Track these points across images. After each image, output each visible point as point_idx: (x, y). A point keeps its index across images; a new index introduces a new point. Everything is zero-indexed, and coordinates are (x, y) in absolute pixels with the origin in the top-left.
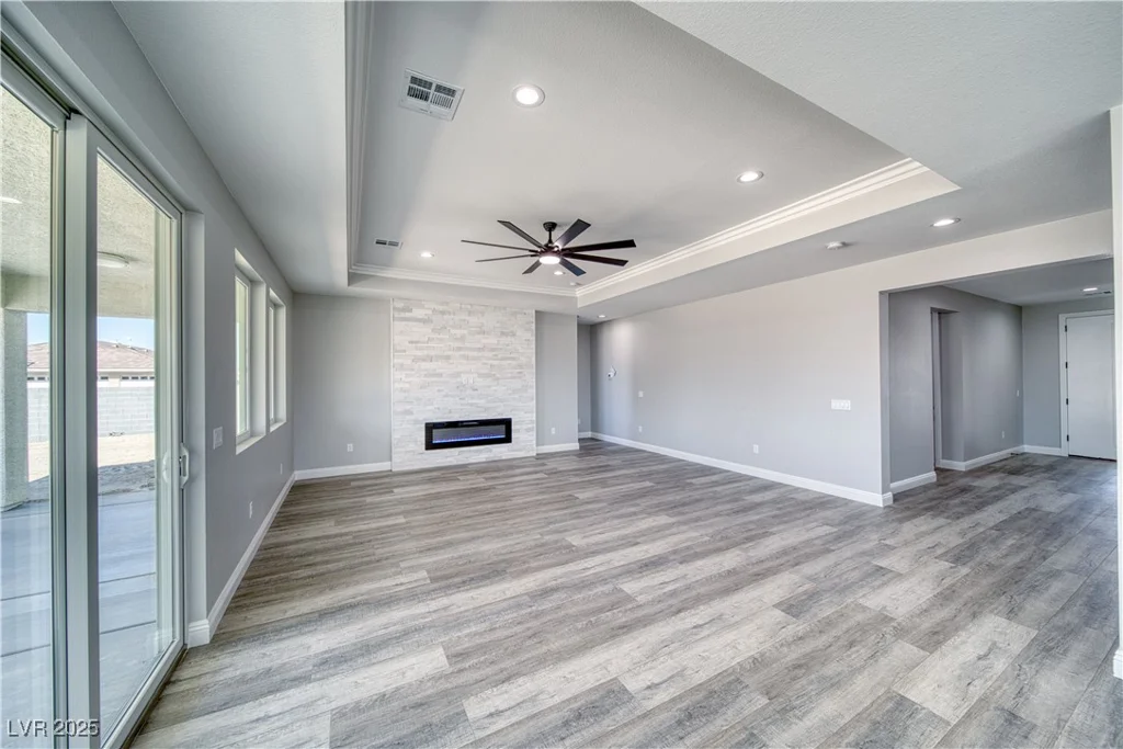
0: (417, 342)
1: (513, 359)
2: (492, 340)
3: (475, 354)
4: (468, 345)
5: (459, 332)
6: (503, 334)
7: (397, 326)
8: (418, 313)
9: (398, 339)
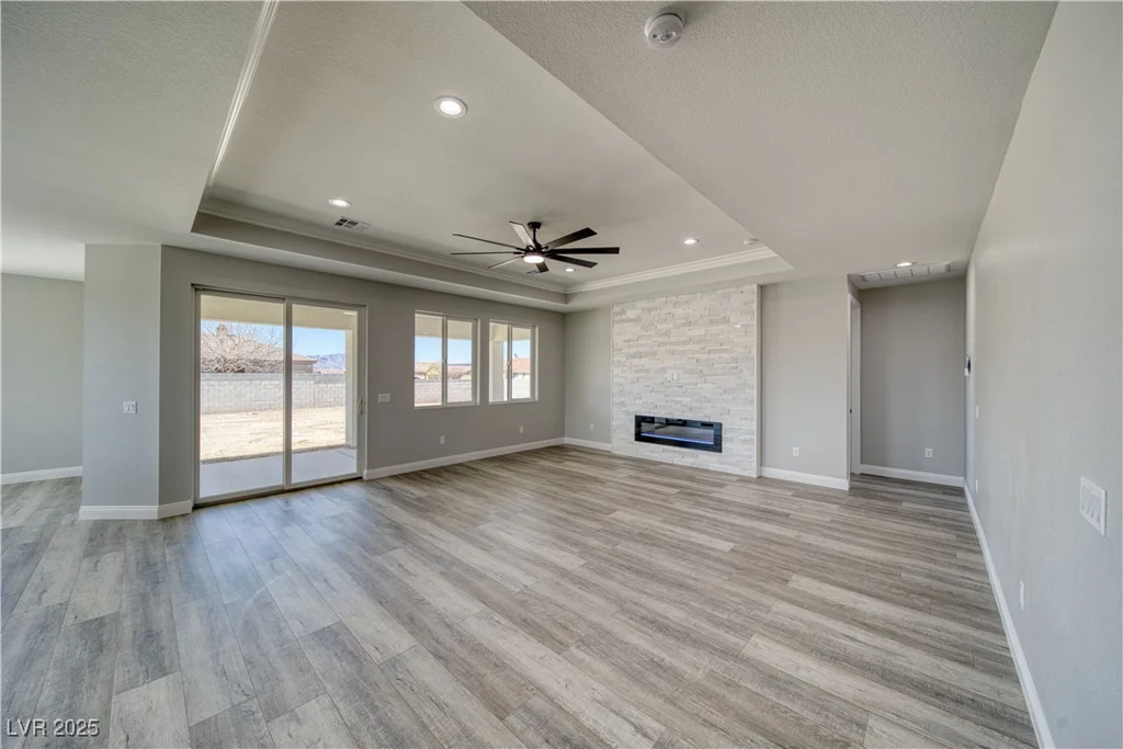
0: (629, 341)
1: (726, 351)
2: (698, 332)
3: (680, 348)
4: (673, 339)
5: (663, 327)
6: (711, 322)
7: (616, 328)
8: (631, 314)
9: (617, 340)
